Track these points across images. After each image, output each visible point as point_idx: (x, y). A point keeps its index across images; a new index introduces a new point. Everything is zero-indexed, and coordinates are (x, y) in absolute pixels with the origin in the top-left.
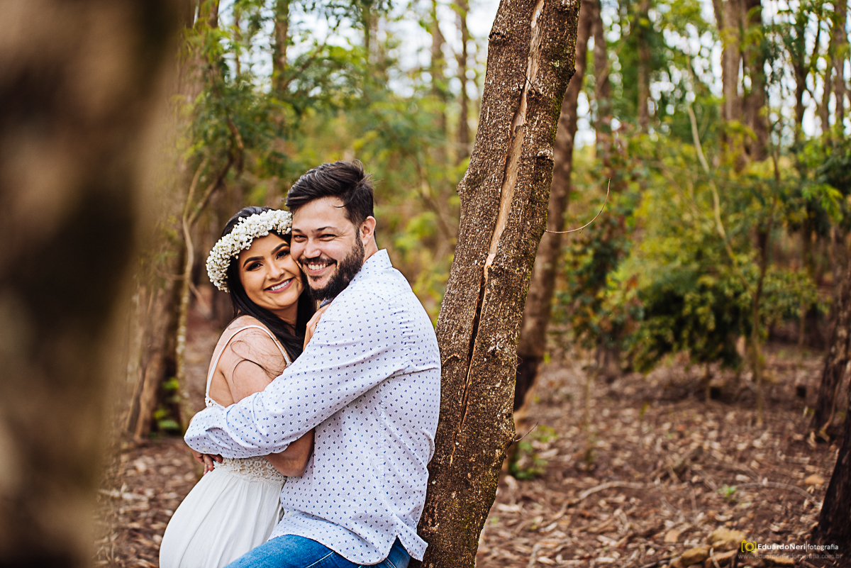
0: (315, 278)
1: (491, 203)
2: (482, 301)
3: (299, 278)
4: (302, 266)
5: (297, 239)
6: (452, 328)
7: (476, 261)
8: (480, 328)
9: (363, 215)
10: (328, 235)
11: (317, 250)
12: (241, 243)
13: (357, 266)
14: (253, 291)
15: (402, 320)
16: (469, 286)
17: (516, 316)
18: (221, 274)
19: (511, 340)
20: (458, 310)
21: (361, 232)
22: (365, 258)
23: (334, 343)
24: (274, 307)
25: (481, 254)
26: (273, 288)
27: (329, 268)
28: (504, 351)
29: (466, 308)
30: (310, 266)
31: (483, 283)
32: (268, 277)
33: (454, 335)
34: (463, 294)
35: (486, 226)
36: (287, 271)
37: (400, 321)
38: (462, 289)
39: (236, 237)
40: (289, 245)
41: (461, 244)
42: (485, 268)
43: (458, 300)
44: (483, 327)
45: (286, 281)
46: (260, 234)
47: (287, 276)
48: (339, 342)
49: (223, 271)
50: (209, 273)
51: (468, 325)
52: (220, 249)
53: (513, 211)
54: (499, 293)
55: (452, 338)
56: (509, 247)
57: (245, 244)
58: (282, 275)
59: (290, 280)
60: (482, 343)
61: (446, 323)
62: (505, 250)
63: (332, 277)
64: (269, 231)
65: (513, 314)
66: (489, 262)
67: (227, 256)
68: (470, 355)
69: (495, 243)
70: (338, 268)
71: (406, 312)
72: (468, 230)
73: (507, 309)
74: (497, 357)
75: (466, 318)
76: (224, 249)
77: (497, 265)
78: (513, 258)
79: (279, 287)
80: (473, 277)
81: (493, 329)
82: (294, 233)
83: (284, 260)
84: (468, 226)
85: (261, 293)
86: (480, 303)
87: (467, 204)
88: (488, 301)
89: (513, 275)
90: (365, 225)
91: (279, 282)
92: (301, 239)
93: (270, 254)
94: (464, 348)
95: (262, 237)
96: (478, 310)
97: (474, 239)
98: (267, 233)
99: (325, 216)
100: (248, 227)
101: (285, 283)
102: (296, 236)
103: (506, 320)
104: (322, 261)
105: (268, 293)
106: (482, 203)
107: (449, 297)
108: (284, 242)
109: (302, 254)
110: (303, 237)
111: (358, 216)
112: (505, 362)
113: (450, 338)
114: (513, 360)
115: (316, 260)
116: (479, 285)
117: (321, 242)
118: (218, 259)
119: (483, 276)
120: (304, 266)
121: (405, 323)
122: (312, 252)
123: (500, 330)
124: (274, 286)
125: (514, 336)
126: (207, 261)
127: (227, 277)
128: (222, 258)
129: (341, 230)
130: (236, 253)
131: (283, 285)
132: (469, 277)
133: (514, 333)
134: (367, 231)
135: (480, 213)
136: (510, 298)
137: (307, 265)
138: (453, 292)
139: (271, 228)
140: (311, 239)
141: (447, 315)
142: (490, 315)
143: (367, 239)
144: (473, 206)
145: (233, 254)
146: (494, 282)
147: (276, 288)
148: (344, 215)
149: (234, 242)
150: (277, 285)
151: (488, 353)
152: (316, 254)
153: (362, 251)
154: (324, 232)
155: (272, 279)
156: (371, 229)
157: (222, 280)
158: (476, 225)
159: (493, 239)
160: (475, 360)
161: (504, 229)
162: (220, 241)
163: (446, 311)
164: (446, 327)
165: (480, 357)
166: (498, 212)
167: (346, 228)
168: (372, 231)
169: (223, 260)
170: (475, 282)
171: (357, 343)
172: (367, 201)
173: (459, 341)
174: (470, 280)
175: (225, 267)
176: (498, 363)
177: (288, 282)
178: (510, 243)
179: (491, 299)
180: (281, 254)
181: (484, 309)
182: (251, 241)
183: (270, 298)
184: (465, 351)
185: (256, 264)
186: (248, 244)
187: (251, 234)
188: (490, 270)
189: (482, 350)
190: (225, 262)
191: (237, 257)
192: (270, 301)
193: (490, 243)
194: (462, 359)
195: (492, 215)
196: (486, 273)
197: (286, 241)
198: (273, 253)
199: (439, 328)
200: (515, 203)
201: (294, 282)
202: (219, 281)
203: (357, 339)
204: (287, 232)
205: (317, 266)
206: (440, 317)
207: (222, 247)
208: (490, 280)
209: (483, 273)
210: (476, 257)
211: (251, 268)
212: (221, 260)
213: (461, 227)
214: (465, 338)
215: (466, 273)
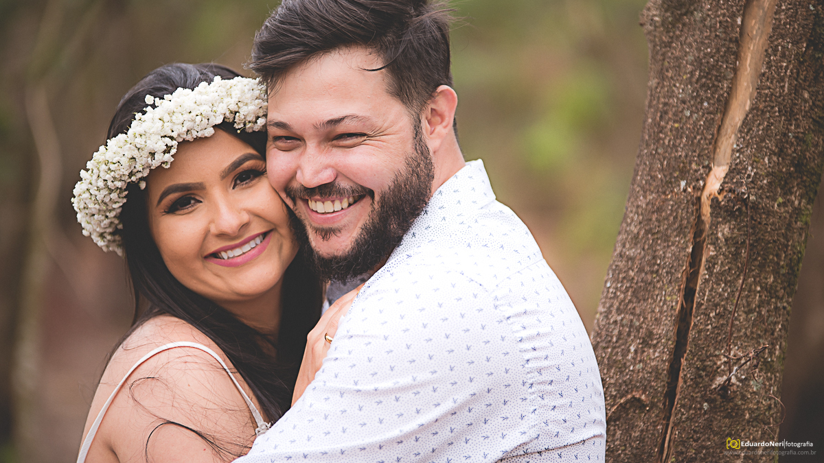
0: (326, 233)
1: (718, 51)
2: (696, 274)
3: (284, 231)
4: (295, 204)
5: (280, 144)
6: (629, 335)
7: (683, 184)
8: (692, 334)
9: (428, 84)
10: (351, 135)
11: (326, 167)
12: (152, 154)
13: (419, 200)
14: (181, 260)
15: (524, 334)
16: (666, 238)
17: (776, 308)
18: (107, 221)
19: (766, 362)
20: (641, 292)
21: (424, 123)
22: (435, 183)
23: (371, 387)
24: (226, 296)
25: (694, 166)
26: (224, 255)
27: (357, 208)
28: (748, 385)
29: (661, 289)
30: (312, 205)
31: (698, 233)
32: (213, 230)
33: (632, 349)
34: (654, 257)
35: (706, 104)
36: (258, 216)
37: (519, 335)
38: (651, 246)
39: (139, 141)
40: (263, 156)
41: (648, 145)
42: (704, 198)
43: (641, 270)
44: (700, 332)
45: (253, 238)
46: (195, 134)
47: (257, 228)
48: (382, 385)
49: (111, 215)
50: (79, 216)
51: (665, 328)
52: (103, 167)
53: (769, 68)
54: (736, 255)
55: (630, 357)
56: (759, 149)
57: (160, 158)
58: (245, 226)
59: (265, 235)
60: (698, 369)
61: (615, 322)
62: (749, 157)
63: (365, 229)
64: (215, 127)
65: (769, 303)
66: (714, 184)
67: (119, 184)
68: (671, 394)
69: (728, 143)
70: (376, 206)
71: (533, 313)
72: (666, 113)
73: (755, 291)
74: (732, 400)
75: (661, 312)
76: (112, 167)
77: (731, 191)
78: (768, 175)
79: (238, 252)
80: (676, 218)
81: (723, 337)
82: (273, 131)
83: (249, 191)
84: (665, 104)
85: (198, 265)
86: (692, 277)
87: (664, 54)
88: (711, 274)
89: (769, 213)
90: (433, 106)
91: (237, 242)
92: (289, 143)
93: (217, 177)
94: (657, 378)
95: (200, 140)
96: (689, 294)
97: (678, 134)
98: (210, 132)
99: (341, 91)
100: (166, 118)
101: (252, 244)
102: (277, 138)
103: (753, 316)
104: (341, 193)
105: (213, 265)
106: (699, 50)
107: (621, 264)
108: (251, 151)
109: (293, 177)
110: (293, 139)
111: (415, 88)
112: (752, 411)
113: (625, 355)
114: (769, 408)
115: (325, 191)
116: (690, 236)
117: (335, 150)
118: (99, 189)
119: (699, 217)
120: (300, 203)
121: (530, 338)
122: (317, 172)
123: (739, 338)
124: (226, 249)
125: (771, 354)
126: (75, 192)
127: (120, 227)
128: (107, 186)
129: (379, 122)
130: (139, 175)
131: (247, 248)
132: (667, 219)
133: (773, 345)
134: (438, 119)
135: (692, 73)
136: (762, 267)
137: (306, 202)
138: (631, 253)
139: (219, 121)
140: (311, 146)
141: (616, 304)
142: (716, 305)
143: (440, 137)
144: (677, 58)
145: (133, 178)
146: (724, 231)
147: (231, 254)
148: (385, 87)
149: (135, 153)
150: (232, 248)
151: (712, 392)
152: (325, 177)
153: (429, 165)
154: (342, 128)
155: (222, 236)
156: (446, 114)
157: (110, 234)
158: (684, 102)
159: (723, 132)
160: (683, 406)
161: (747, 108)
162: (102, 148)
163: (616, 296)
164: (616, 332)
165: (693, 399)
166: (735, 70)
167: (391, 117)
168: (449, 119)
169: (111, 191)
170: (681, 231)
171: (422, 385)
172: (436, 51)
173: (646, 364)
174: (670, 226)
175: (115, 206)
176: (734, 414)
177: (258, 240)
178: (763, 140)
179: (717, 269)
180: (243, 176)
181: (703, 291)
182: (173, 151)
183: (218, 276)
184: (660, 386)
185: (187, 198)
186: (167, 157)
187: (175, 135)
188: (715, 203)
189: (697, 384)
190: (114, 196)
191: (143, 185)
192: (217, 283)
193: (715, 142)
194: (653, 405)
195: (720, 78)
196: (706, 210)
197: (255, 148)
198: (224, 175)
199: (598, 335)
200: (775, 50)
201: (273, 240)
202: (102, 236)
203: (423, 376)
204: (257, 127)
205: (328, 204)
206: (601, 309)
207: (107, 163)
208: (714, 225)
209: (699, 210)
210: (684, 173)
211: (173, 209)
212: (105, 192)
213: (650, 106)
214: (658, 356)
215: (659, 210)
